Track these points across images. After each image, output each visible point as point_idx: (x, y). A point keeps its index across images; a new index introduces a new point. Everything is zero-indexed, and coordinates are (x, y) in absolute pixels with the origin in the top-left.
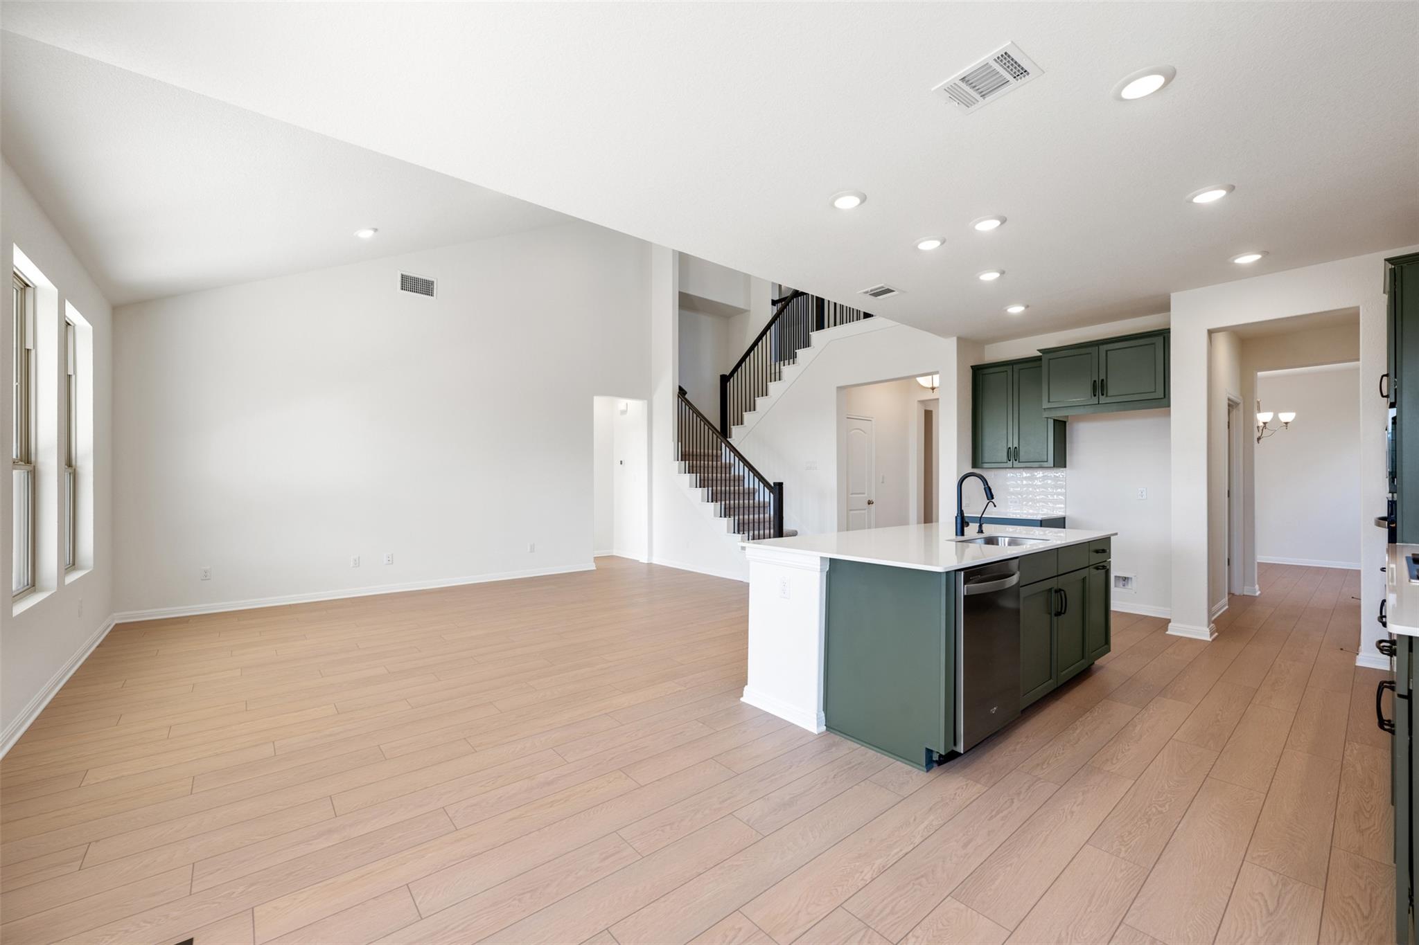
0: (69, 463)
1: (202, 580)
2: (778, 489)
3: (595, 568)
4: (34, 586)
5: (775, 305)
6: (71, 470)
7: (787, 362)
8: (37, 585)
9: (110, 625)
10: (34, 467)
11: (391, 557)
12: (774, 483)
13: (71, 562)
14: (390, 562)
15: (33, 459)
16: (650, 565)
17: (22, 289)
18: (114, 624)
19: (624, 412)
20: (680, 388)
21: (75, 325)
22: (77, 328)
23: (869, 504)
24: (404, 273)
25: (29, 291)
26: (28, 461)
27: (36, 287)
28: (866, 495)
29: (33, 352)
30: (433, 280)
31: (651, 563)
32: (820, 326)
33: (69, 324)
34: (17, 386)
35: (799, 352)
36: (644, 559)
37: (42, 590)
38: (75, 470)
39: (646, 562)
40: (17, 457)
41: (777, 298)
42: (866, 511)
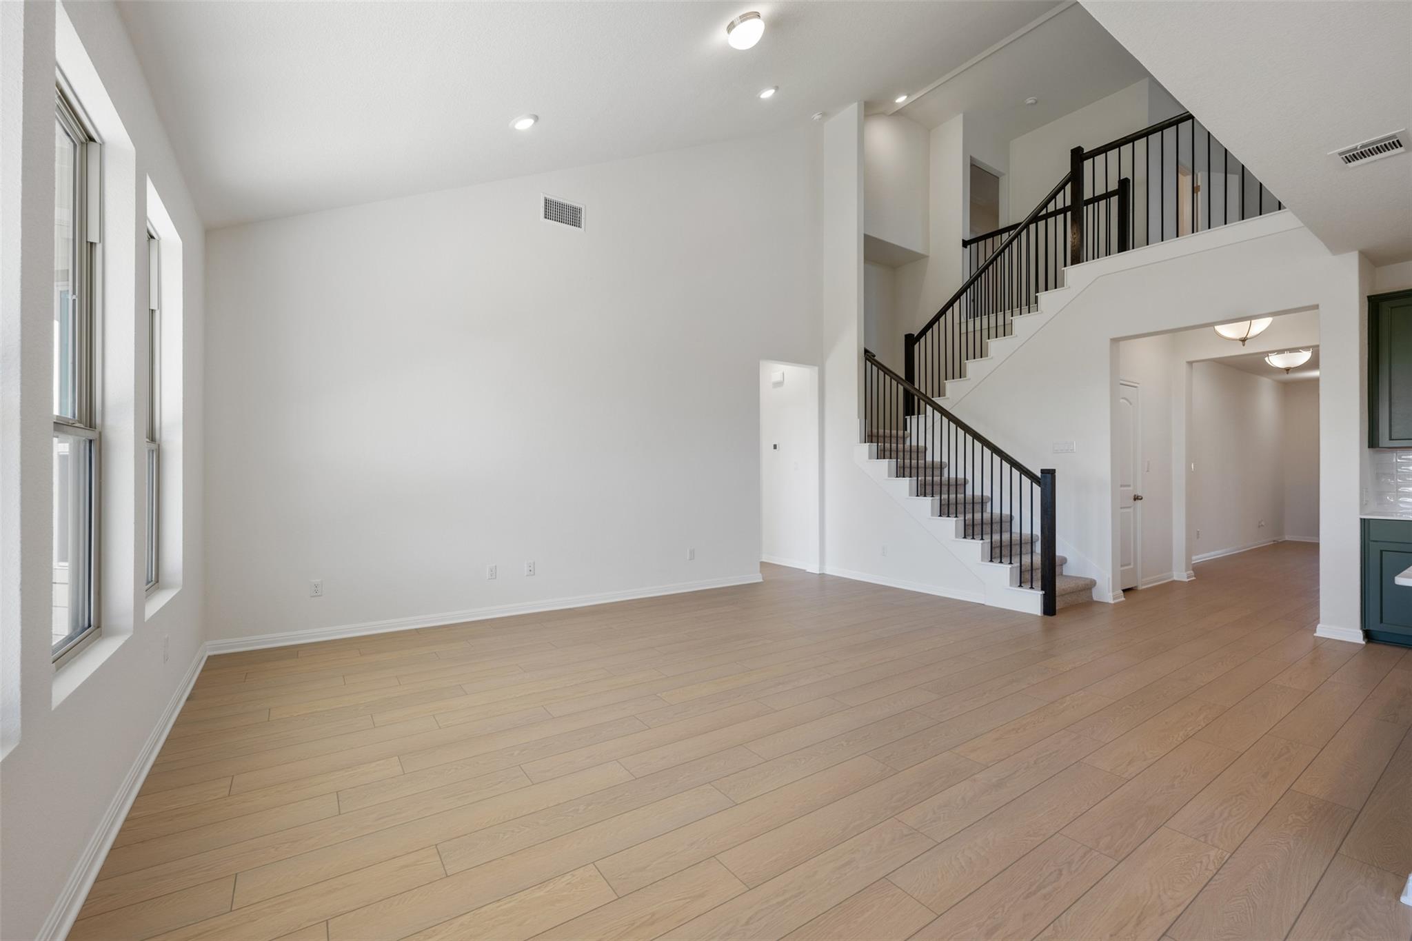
0: (152, 437)
1: (312, 597)
2: (1047, 480)
3: (761, 580)
4: (98, 627)
5: (966, 247)
6: (153, 446)
7: (1016, 310)
8: (103, 626)
9: (202, 658)
10: (100, 433)
11: (532, 566)
12: (1043, 471)
13: (152, 580)
14: (532, 573)
15: (98, 420)
16: (822, 576)
17: (82, 143)
18: (205, 659)
19: (779, 384)
20: (866, 351)
21: (160, 238)
22: (162, 242)
23: (1135, 499)
24: (548, 197)
25: (93, 148)
26: (91, 425)
27: (104, 143)
28: (1131, 488)
29: (99, 248)
30: (581, 206)
31: (823, 574)
32: (1076, 259)
33: (152, 237)
34: (74, 300)
35: (1043, 296)
36: (813, 568)
37: (112, 633)
38: (159, 445)
39: (818, 573)
40: (74, 416)
41: (968, 238)
42: (1132, 508)
